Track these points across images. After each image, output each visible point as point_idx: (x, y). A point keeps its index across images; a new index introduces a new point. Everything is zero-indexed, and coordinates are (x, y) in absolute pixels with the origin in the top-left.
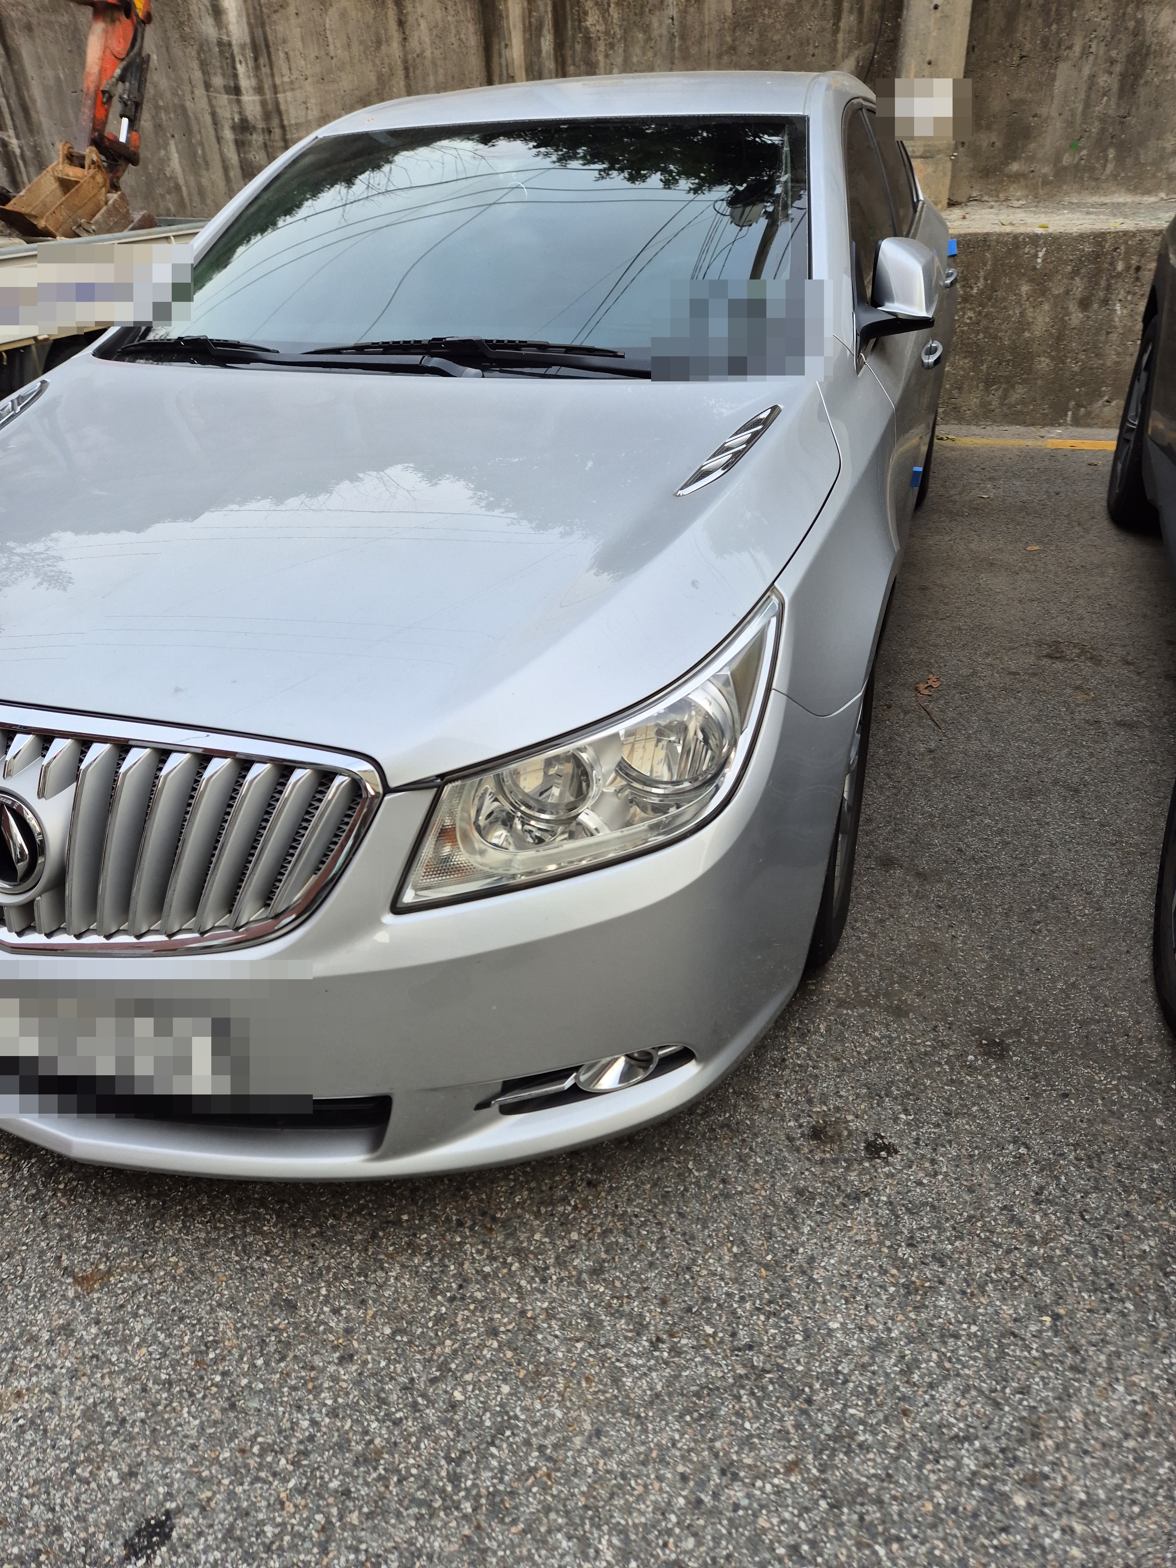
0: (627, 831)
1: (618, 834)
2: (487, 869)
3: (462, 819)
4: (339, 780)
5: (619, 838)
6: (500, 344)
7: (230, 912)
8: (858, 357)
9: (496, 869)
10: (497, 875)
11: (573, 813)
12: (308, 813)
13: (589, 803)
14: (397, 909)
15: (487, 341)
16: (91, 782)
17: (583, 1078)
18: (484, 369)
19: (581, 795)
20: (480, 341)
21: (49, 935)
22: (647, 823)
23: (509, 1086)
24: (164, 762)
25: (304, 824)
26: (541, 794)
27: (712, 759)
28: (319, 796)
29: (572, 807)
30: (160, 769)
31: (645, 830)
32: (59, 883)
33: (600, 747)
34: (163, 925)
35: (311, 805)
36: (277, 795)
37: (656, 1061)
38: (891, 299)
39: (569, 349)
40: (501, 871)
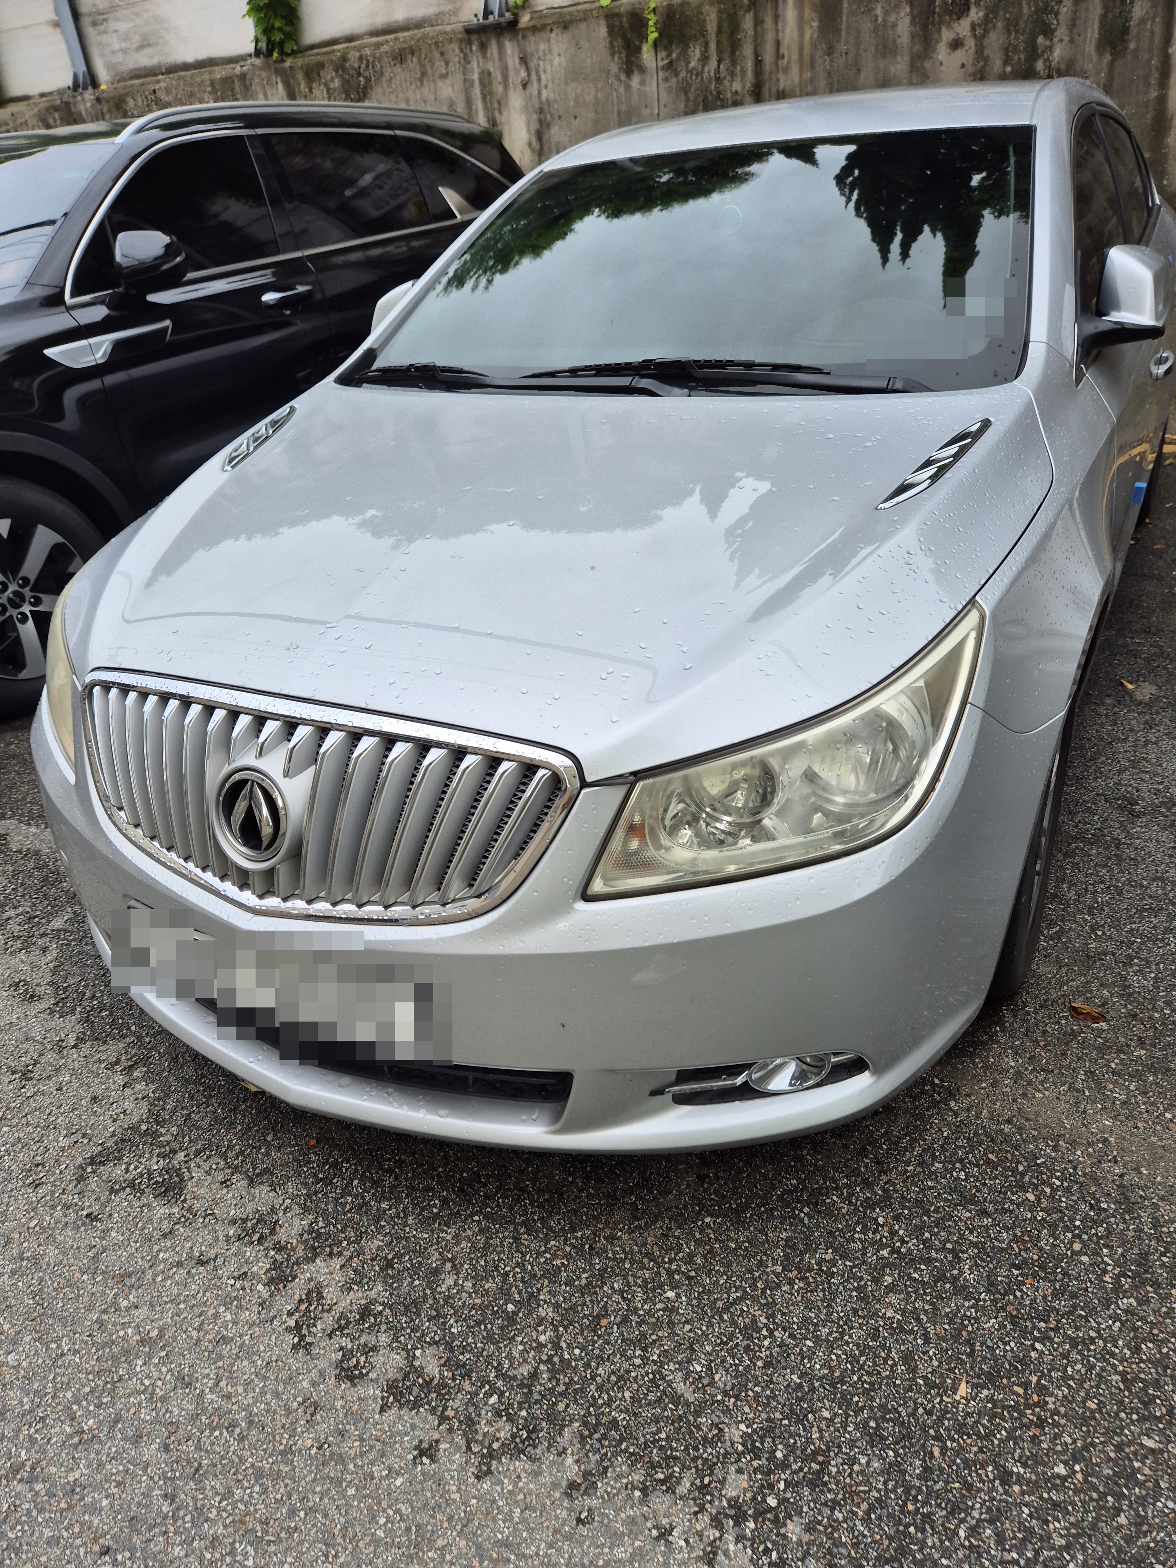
0: (810, 838)
1: (801, 839)
2: (673, 865)
3: (651, 817)
4: (541, 773)
5: (800, 844)
6: (708, 364)
7: (439, 889)
8: (1079, 369)
9: (681, 865)
10: (682, 871)
11: (758, 817)
12: (512, 802)
13: (774, 808)
14: (587, 898)
15: (695, 361)
16: (329, 766)
17: (754, 1076)
18: (691, 389)
19: (766, 799)
20: (689, 362)
21: (285, 900)
22: (831, 831)
23: (683, 1076)
24: (389, 750)
25: (508, 813)
26: (726, 797)
27: (902, 769)
28: (522, 787)
29: (756, 811)
30: (386, 757)
31: (828, 838)
32: (297, 853)
33: (788, 754)
34: (381, 897)
35: (515, 795)
36: (485, 785)
37: (828, 1068)
38: (1117, 307)
39: (776, 367)
40: (686, 867)
